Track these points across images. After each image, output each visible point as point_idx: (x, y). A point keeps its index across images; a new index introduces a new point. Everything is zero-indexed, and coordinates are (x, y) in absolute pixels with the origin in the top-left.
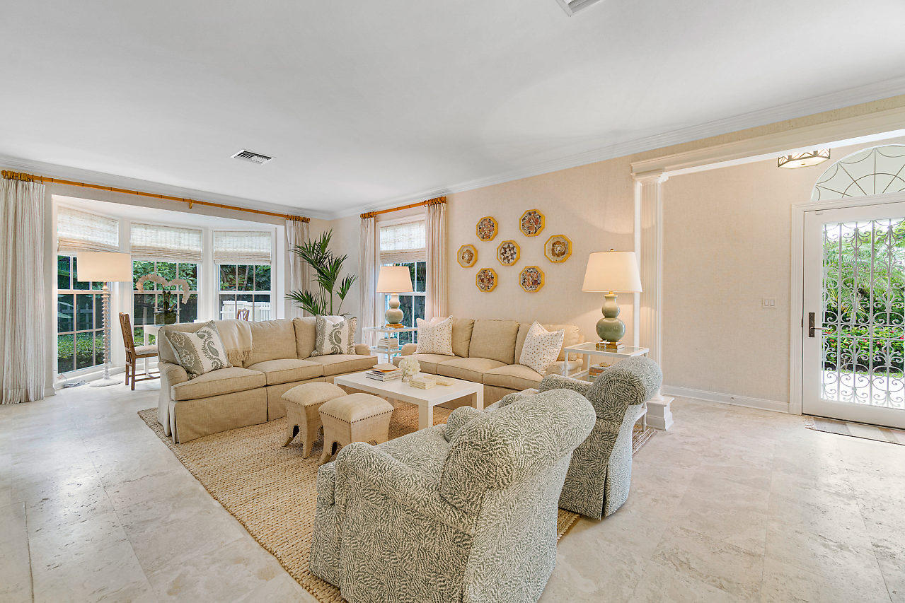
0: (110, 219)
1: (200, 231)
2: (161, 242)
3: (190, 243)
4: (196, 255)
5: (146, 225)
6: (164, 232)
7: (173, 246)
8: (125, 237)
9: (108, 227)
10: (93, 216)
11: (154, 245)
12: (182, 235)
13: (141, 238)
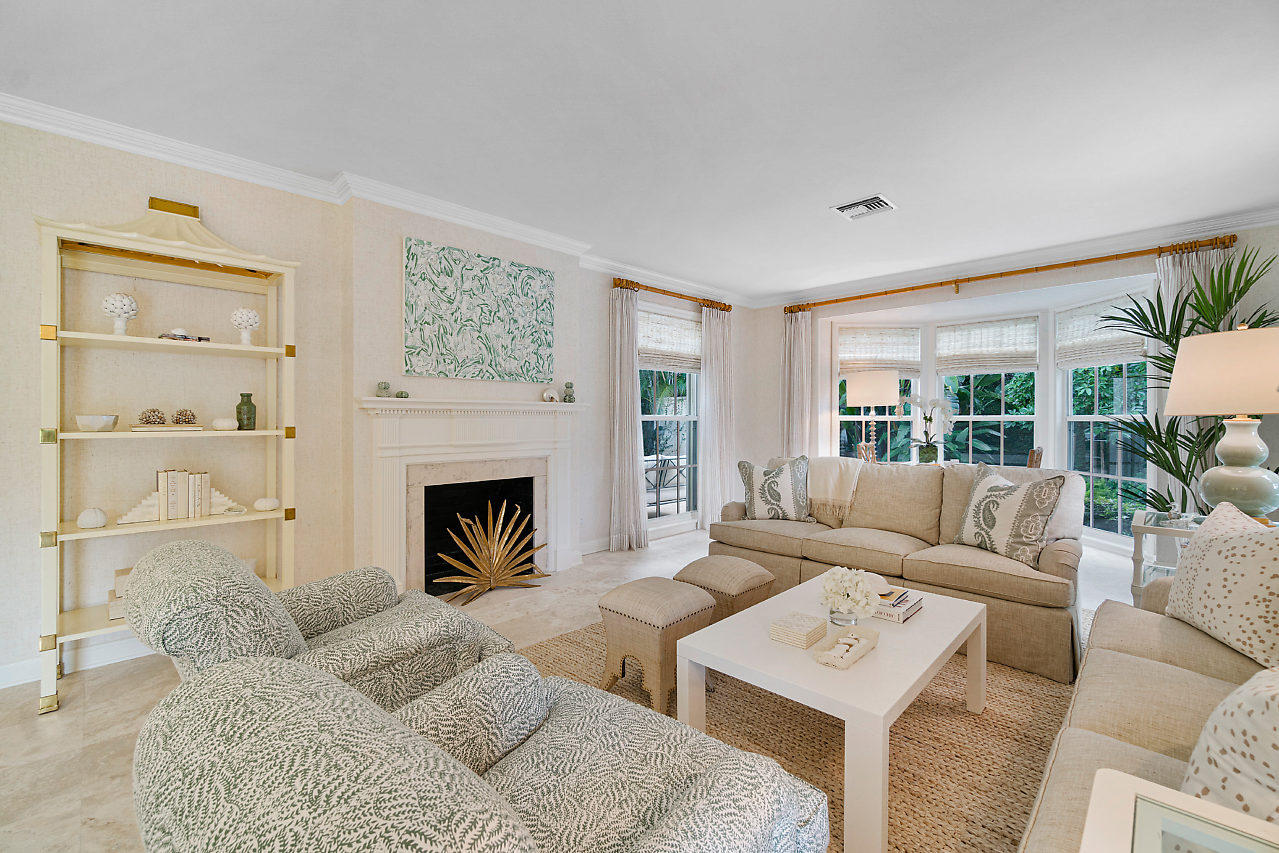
0: (906, 329)
1: (1035, 319)
2: (974, 347)
3: (1018, 340)
4: (1028, 357)
5: (954, 326)
6: (978, 331)
7: (992, 349)
8: (929, 346)
9: (906, 340)
10: (881, 329)
11: (964, 351)
12: (1005, 330)
13: (950, 345)
